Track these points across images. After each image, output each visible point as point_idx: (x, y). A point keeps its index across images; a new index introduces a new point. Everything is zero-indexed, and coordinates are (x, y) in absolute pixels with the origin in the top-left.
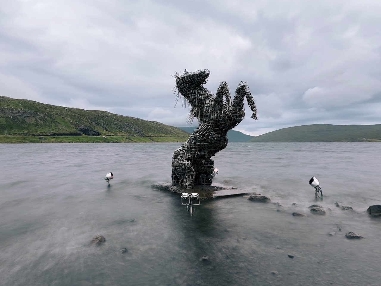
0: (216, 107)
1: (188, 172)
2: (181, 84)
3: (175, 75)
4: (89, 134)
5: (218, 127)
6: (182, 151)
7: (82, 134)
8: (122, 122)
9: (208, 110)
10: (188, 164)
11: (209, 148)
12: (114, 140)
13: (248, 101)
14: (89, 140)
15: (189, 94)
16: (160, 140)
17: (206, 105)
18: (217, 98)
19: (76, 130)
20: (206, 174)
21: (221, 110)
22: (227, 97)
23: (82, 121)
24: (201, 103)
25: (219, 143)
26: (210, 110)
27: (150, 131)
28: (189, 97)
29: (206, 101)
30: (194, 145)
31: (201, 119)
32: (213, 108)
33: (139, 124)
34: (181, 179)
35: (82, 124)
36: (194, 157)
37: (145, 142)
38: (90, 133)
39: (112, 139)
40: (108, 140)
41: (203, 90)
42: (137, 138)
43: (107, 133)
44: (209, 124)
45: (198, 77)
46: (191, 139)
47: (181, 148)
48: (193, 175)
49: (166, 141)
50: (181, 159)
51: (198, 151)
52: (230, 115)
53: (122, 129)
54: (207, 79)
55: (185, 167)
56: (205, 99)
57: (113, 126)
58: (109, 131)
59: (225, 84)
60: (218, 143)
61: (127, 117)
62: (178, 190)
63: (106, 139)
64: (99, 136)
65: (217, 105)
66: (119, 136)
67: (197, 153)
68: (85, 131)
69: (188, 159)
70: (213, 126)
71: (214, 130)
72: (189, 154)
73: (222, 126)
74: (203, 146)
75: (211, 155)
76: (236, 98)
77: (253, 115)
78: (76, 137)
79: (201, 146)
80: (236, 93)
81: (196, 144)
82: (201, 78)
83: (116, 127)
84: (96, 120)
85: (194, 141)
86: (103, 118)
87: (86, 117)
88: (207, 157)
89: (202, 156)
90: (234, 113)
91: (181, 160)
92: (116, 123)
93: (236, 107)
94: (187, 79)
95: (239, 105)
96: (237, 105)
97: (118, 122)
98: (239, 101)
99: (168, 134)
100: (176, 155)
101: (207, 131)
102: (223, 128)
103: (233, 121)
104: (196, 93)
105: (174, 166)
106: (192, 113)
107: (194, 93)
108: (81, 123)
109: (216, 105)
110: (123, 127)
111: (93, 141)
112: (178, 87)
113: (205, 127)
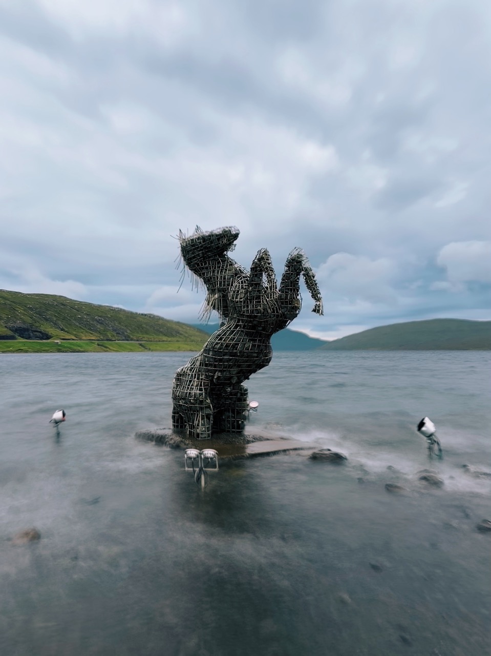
0: (250, 292)
1: (202, 409)
2: (188, 252)
3: (178, 235)
4: (29, 338)
5: (253, 327)
6: (191, 370)
7: (17, 337)
8: (90, 315)
9: (236, 298)
10: (201, 394)
11: (239, 366)
12: (75, 348)
13: (307, 283)
14: (29, 348)
15: (203, 268)
16: (158, 348)
17: (233, 289)
18: (251, 277)
19: (6, 329)
20: (233, 412)
21: (258, 297)
22: (269, 276)
23: (18, 313)
24: (224, 285)
25: (257, 357)
26: (240, 299)
27: (141, 332)
28: (204, 274)
29: (232, 282)
30: (211, 360)
31: (224, 314)
32: (246, 293)
33: (121, 318)
34: (189, 422)
35: (17, 319)
36: (212, 381)
37: (131, 350)
38: (32, 334)
39: (72, 346)
40: (65, 347)
41: (228, 262)
42: (117, 344)
43: (62, 334)
44: (238, 322)
45: (218, 239)
46: (206, 350)
47: (189, 366)
48: (211, 414)
49: (170, 349)
50: (189, 385)
51: (219, 371)
52: (276, 308)
53: (91, 328)
54: (235, 243)
55: (196, 400)
56: (231, 277)
57: (74, 322)
58: (66, 331)
59: (266, 253)
60: (254, 357)
61: (100, 306)
62: (182, 441)
63: (60, 345)
64: (49, 341)
65: (252, 289)
66: (83, 340)
67: (217, 374)
68: (24, 332)
69: (201, 385)
70: (244, 326)
71: (247, 334)
72: (203, 377)
73: (260, 326)
74: (227, 361)
75: (243, 378)
76: (286, 277)
77: (316, 307)
78: (5, 342)
79: (224, 362)
80: (286, 268)
81: (216, 358)
82: (225, 241)
83: (80, 324)
84: (43, 312)
85: (211, 353)
86: (56, 307)
87: (25, 306)
88: (234, 382)
89: (226, 379)
90: (282, 303)
91: (188, 388)
92: (80, 316)
93: (286, 292)
94: (200, 243)
95: (291, 290)
96: (288, 289)
97: (82, 315)
98: (291, 282)
99: (173, 336)
100: (180, 377)
101: (234, 335)
102: (262, 330)
103: (281, 317)
104: (215, 268)
105: (175, 398)
106: (209, 302)
107: (213, 267)
108: (15, 318)
109: (250, 288)
110: (92, 324)
111: (36, 350)
112: (184, 256)
113: (230, 328)
